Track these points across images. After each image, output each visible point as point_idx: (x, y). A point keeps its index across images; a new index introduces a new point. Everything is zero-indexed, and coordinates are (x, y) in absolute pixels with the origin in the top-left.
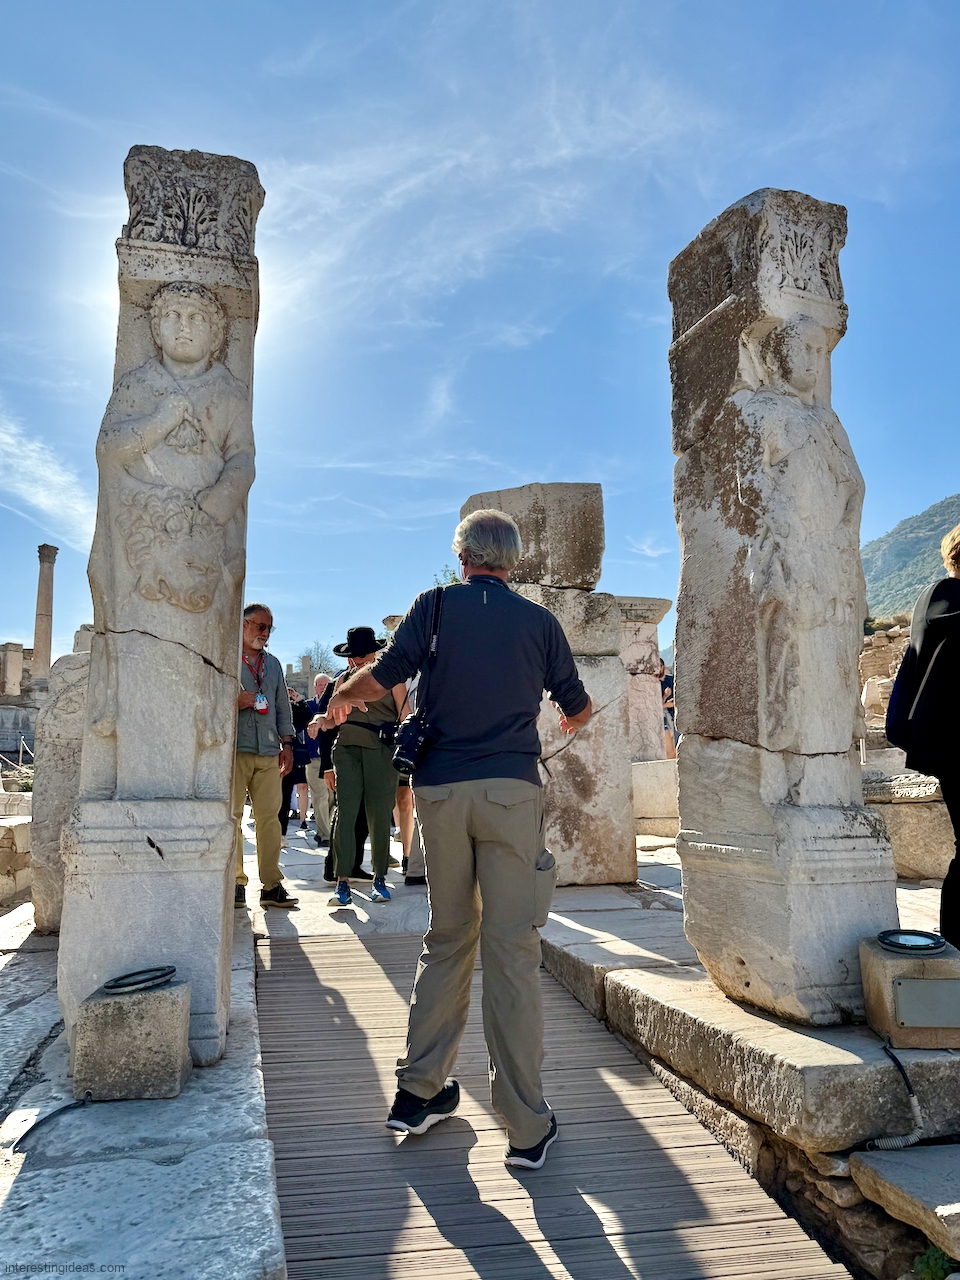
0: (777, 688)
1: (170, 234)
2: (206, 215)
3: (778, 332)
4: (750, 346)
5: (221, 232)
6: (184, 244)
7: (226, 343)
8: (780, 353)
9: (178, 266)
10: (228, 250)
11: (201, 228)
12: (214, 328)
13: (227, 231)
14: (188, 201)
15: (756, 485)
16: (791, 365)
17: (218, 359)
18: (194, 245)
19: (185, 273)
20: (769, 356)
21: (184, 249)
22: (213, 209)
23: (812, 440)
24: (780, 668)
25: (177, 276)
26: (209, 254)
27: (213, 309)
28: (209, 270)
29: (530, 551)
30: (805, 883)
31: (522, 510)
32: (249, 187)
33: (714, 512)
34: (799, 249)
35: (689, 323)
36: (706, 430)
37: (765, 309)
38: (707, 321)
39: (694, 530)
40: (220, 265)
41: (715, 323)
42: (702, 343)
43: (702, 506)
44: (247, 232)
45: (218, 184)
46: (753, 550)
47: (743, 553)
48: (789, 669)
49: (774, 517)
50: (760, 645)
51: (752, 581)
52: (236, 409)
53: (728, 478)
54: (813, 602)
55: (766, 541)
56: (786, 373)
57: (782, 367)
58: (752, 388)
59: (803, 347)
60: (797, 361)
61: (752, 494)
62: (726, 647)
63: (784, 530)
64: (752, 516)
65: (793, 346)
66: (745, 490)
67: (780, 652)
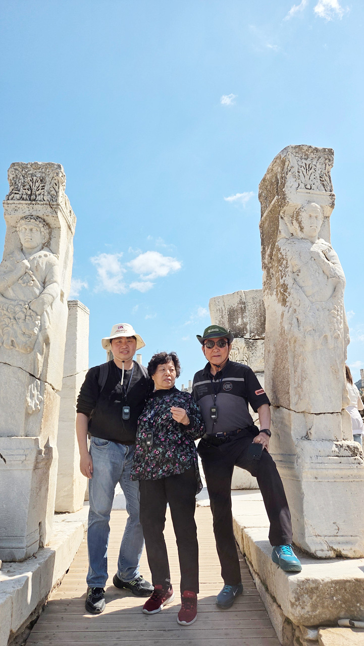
0: (298, 380)
1: (24, 196)
2: (40, 188)
3: (297, 210)
4: (285, 218)
6: (30, 200)
7: (50, 239)
8: (298, 220)
9: (27, 209)
10: (48, 201)
12: (43, 233)
14: (33, 183)
15: (286, 282)
16: (303, 225)
17: (47, 246)
18: (34, 200)
20: (294, 222)
21: (29, 202)
22: (43, 185)
23: (313, 259)
24: (299, 370)
26: (40, 203)
27: (41, 225)
28: (40, 210)
29: (239, 323)
30: (312, 480)
31: (234, 303)
32: (58, 174)
33: (274, 296)
34: (308, 171)
35: (265, 211)
36: (271, 259)
37: (289, 200)
38: (269, 209)
39: (269, 306)
40: (45, 207)
41: (271, 209)
42: (269, 219)
43: (271, 294)
44: (57, 192)
45: (45, 174)
46: (285, 313)
47: (283, 315)
48: (303, 371)
49: (294, 296)
50: (290, 359)
51: (286, 328)
52: (50, 266)
53: (278, 280)
54: (313, 337)
55: (291, 309)
56: (302, 229)
57: (300, 226)
58: (287, 237)
59: (308, 216)
60: (305, 223)
61: (285, 287)
62: (280, 361)
63: (298, 303)
64: (285, 297)
65: (304, 216)
66: (282, 285)
67: (298, 363)
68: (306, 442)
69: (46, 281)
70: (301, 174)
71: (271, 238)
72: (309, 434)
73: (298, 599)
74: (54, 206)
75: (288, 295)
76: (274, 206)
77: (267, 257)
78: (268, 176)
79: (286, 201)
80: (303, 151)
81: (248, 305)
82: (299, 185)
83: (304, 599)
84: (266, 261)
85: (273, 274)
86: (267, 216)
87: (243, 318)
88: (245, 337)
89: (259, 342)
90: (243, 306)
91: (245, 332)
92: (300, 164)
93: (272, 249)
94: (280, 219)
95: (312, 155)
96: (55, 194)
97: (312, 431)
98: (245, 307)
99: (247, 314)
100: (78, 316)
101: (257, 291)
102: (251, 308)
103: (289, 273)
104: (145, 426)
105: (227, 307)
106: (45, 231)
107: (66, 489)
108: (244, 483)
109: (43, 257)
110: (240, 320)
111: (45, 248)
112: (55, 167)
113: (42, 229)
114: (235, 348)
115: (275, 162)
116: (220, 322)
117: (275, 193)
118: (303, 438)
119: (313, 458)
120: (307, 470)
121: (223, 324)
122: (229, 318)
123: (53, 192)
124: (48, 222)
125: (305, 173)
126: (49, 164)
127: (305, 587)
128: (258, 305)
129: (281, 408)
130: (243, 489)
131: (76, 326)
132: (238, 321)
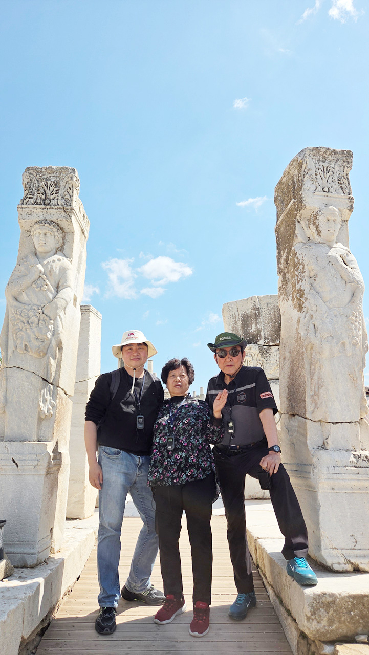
0: (315, 388)
1: (39, 201)
2: (54, 192)
3: (314, 214)
4: (301, 222)
5: (60, 198)
6: (44, 204)
7: (64, 243)
8: (315, 224)
9: (42, 214)
10: (62, 205)
11: (52, 197)
12: (56, 238)
13: (63, 197)
14: (47, 187)
15: (302, 288)
16: (320, 229)
17: (60, 250)
18: (49, 204)
19: (44, 216)
20: (311, 226)
21: (44, 206)
22: (57, 189)
23: (330, 264)
24: (316, 377)
25: (42, 218)
26: (54, 207)
27: (55, 229)
28: (54, 214)
29: (253, 329)
30: (328, 491)
31: (248, 309)
32: (72, 178)
33: (290, 302)
34: (325, 173)
35: (281, 214)
36: (287, 263)
37: (306, 204)
38: (285, 213)
39: (284, 311)
40: (59, 211)
41: (288, 213)
42: (285, 223)
43: (287, 300)
44: (71, 197)
45: (60, 178)
46: (301, 319)
47: (299, 321)
48: (320, 378)
49: (310, 302)
50: (306, 366)
51: (302, 334)
52: (63, 271)
53: (294, 285)
54: (331, 343)
55: (307, 314)
56: (319, 233)
57: (317, 230)
58: (304, 241)
59: (326, 220)
60: (323, 227)
61: (301, 292)
62: (295, 368)
63: (314, 309)
64: (302, 302)
65: (321, 220)
66: (298, 290)
67: (315, 370)
68: (322, 452)
69: (60, 285)
70: (318, 177)
71: (287, 243)
72: (326, 443)
73: (314, 613)
74: (68, 211)
75: (304, 301)
76: (290, 210)
77: (283, 261)
78: (284, 179)
79: (303, 204)
80: (321, 153)
81: (262, 311)
82: (316, 188)
83: (321, 613)
84: (282, 266)
85: (288, 279)
86: (283, 219)
87: (256, 324)
88: (259, 343)
89: (274, 349)
90: (257, 311)
91: (259, 338)
92: (318, 166)
93: (288, 254)
94: (297, 223)
95: (330, 158)
96: (69, 199)
97: (329, 441)
98: (259, 313)
99: (261, 320)
100: (90, 321)
101: (271, 297)
102: (265, 314)
103: (306, 278)
104: (164, 430)
105: (241, 312)
106: (59, 235)
107: (77, 495)
108: (257, 493)
109: (57, 261)
110: (254, 326)
111: (58, 252)
112: (70, 171)
113: (56, 234)
114: (248, 354)
115: (292, 164)
116: (233, 328)
117: (291, 196)
118: (319, 448)
119: (330, 468)
120: (323, 481)
121: (237, 330)
122: (242, 324)
123: (67, 197)
124: (62, 226)
125: (322, 176)
126: (63, 168)
127: (321, 600)
128: (272, 311)
129: (296, 416)
130: (256, 499)
131: (88, 331)
132: (252, 327)
